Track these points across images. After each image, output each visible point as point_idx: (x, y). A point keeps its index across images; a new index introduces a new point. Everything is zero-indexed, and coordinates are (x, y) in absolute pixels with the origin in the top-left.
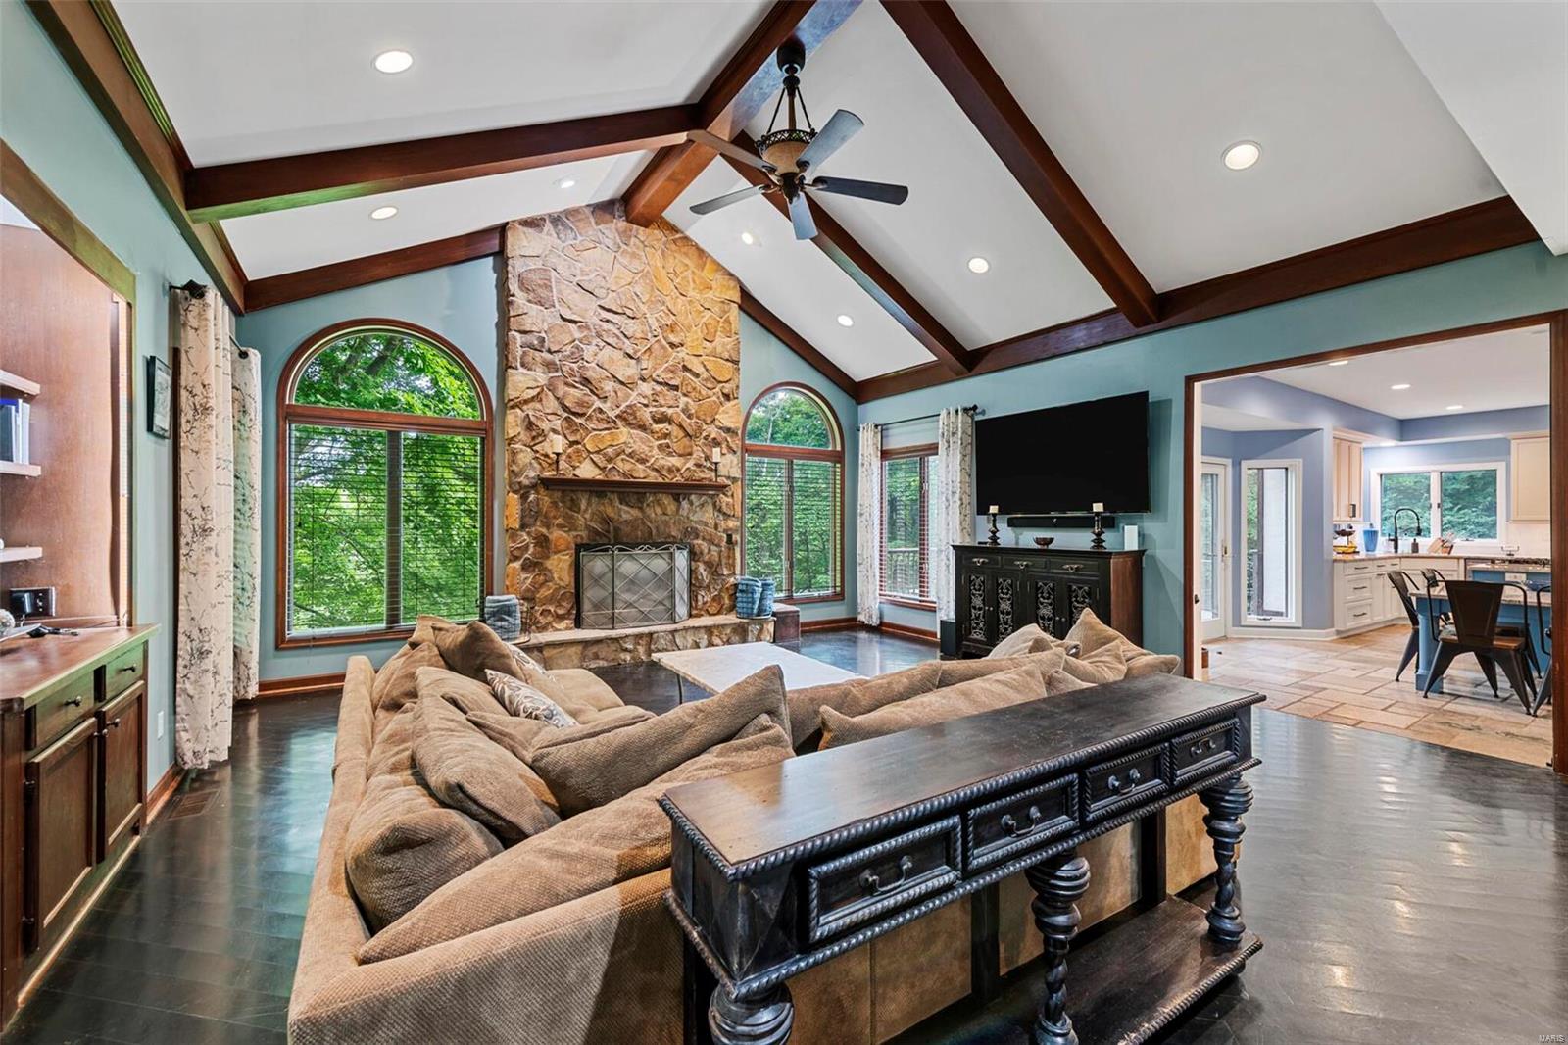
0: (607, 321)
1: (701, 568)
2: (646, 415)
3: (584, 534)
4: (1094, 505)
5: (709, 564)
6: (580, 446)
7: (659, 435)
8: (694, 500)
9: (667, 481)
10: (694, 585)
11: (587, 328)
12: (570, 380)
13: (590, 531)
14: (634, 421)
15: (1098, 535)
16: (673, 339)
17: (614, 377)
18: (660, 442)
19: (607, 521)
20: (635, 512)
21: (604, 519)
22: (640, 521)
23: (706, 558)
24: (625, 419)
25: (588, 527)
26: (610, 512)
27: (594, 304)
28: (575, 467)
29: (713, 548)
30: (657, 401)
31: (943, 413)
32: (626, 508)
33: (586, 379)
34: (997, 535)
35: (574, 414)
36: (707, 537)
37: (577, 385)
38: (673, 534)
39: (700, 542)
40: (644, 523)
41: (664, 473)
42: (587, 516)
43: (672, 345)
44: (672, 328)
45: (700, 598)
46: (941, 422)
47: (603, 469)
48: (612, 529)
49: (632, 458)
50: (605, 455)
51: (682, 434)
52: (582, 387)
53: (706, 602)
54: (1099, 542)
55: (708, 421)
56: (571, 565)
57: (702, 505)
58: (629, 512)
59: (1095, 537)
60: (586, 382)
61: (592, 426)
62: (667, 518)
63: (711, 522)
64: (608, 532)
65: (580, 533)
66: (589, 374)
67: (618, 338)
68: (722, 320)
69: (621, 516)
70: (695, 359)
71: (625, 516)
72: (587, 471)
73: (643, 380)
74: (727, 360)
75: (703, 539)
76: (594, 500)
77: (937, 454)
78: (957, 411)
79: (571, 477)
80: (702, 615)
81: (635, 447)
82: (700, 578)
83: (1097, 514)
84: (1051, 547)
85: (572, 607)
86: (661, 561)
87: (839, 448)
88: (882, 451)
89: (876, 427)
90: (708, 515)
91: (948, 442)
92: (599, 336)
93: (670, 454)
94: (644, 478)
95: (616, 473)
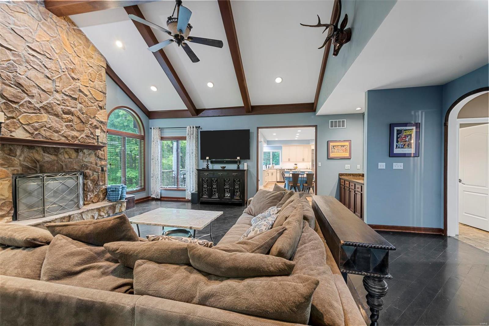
0: (33, 56)
1: (89, 183)
2: (59, 109)
3: (19, 169)
4: (237, 157)
5: (93, 181)
6: (15, 120)
7: (67, 120)
8: (86, 152)
9: (71, 142)
10: (86, 191)
11: (19, 56)
12: (7, 82)
13: (23, 167)
14: (52, 111)
15: (238, 165)
16: (74, 75)
17: (38, 86)
18: (67, 124)
19: (35, 161)
20: (53, 157)
21: (32, 160)
22: (55, 162)
23: (92, 178)
24: (46, 109)
25: (21, 165)
26: (37, 157)
27: (24, 45)
28: (11, 132)
29: (95, 173)
30: (65, 103)
31: (188, 127)
32: (48, 155)
33: (19, 84)
34: (208, 166)
35: (11, 101)
36: (92, 169)
37: (12, 86)
38: (75, 168)
39: (88, 171)
40: (58, 163)
41: (70, 138)
42: (21, 159)
44: (73, 70)
45: (88, 196)
46: (187, 130)
47: (32, 134)
48: (38, 166)
49: (50, 129)
50: (33, 127)
51: (79, 121)
52: (16, 87)
53: (92, 197)
54: (238, 167)
55: (92, 117)
56: (9, 186)
57: (89, 154)
58: (49, 157)
59: (237, 166)
60: (19, 85)
61: (24, 110)
62: (72, 160)
63: (94, 162)
64: (36, 167)
65: (16, 168)
66: (21, 81)
67: (41, 67)
68: (98, 73)
69: (44, 159)
70: (85, 88)
71: (47, 159)
72: (20, 134)
73: (57, 92)
74: (101, 92)
75: (90, 170)
76: (26, 150)
77: (186, 140)
78: (193, 127)
79: (9, 136)
80: (90, 203)
81: (53, 124)
82: (89, 187)
83: (238, 160)
84: (225, 169)
85: (11, 210)
86: (71, 180)
87: (143, 134)
88: (161, 137)
89: (159, 128)
90: (92, 159)
91: (190, 136)
92: (27, 62)
93: (72, 130)
94: (58, 140)
95: (41, 137)
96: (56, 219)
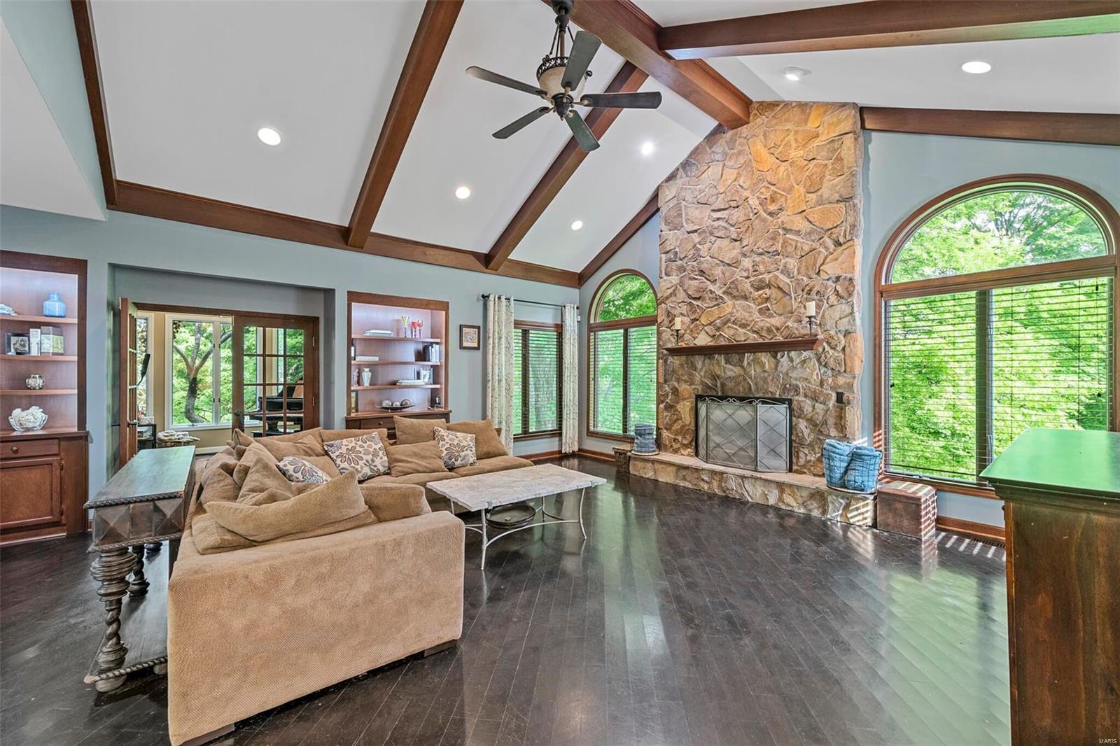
0: (718, 219)
1: (802, 425)
2: (747, 286)
3: (700, 388)
5: (811, 422)
6: (698, 322)
7: (760, 300)
8: (794, 358)
9: (767, 341)
10: (795, 441)
11: (704, 231)
12: (692, 275)
13: (703, 385)
14: (737, 294)
16: (772, 208)
17: (723, 262)
18: (760, 307)
19: (715, 377)
20: (737, 370)
21: (713, 376)
22: (741, 378)
23: (810, 416)
24: (730, 294)
25: (702, 383)
26: (717, 371)
27: (707, 210)
28: (695, 338)
29: (818, 405)
30: (757, 271)
32: (731, 367)
33: (702, 271)
35: (695, 299)
36: (810, 394)
37: (696, 277)
38: (771, 390)
39: (801, 398)
40: (745, 380)
41: (764, 334)
42: (702, 374)
43: (771, 214)
44: (772, 199)
45: (801, 455)
47: (713, 336)
48: (719, 385)
49: (736, 324)
50: (714, 326)
51: (780, 294)
52: (700, 278)
53: (810, 461)
56: (690, 410)
57: (804, 362)
58: (732, 370)
60: (702, 272)
61: (706, 305)
62: (766, 374)
63: (815, 378)
64: (716, 386)
65: (696, 387)
66: (704, 266)
67: (726, 229)
69: (725, 373)
71: (729, 374)
72: (703, 340)
73: (745, 255)
75: (805, 396)
76: (707, 361)
79: (692, 345)
80: (805, 473)
81: (738, 315)
82: (800, 434)
85: (692, 441)
86: (746, 412)
90: (812, 371)
92: (711, 234)
93: (770, 316)
94: (745, 341)
95: (722, 339)
96: (703, 469)
